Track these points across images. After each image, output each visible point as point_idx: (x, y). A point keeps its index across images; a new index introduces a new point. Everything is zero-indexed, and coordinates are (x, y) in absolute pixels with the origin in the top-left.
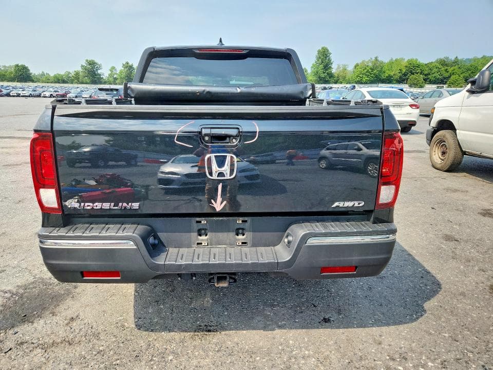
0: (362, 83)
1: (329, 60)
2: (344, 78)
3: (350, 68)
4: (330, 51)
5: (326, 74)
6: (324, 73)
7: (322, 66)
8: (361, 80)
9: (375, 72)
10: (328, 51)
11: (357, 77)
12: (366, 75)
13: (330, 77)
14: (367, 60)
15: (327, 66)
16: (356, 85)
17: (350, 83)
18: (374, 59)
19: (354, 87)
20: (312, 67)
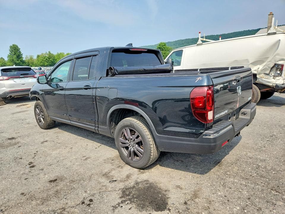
0: (45, 66)
1: (20, 52)
2: (33, 63)
3: (35, 57)
4: (19, 47)
5: (19, 61)
6: (18, 60)
7: (15, 56)
8: (44, 64)
9: (51, 59)
10: (18, 47)
11: (41, 62)
12: (46, 62)
13: (23, 63)
14: (44, 53)
15: (19, 56)
16: (42, 67)
17: (37, 66)
18: (48, 52)
19: (41, 68)
20: (8, 57)
